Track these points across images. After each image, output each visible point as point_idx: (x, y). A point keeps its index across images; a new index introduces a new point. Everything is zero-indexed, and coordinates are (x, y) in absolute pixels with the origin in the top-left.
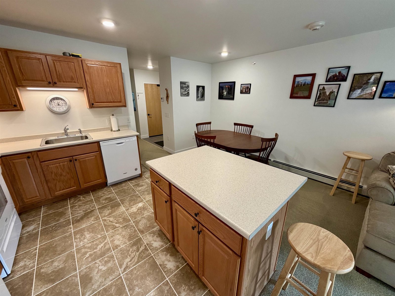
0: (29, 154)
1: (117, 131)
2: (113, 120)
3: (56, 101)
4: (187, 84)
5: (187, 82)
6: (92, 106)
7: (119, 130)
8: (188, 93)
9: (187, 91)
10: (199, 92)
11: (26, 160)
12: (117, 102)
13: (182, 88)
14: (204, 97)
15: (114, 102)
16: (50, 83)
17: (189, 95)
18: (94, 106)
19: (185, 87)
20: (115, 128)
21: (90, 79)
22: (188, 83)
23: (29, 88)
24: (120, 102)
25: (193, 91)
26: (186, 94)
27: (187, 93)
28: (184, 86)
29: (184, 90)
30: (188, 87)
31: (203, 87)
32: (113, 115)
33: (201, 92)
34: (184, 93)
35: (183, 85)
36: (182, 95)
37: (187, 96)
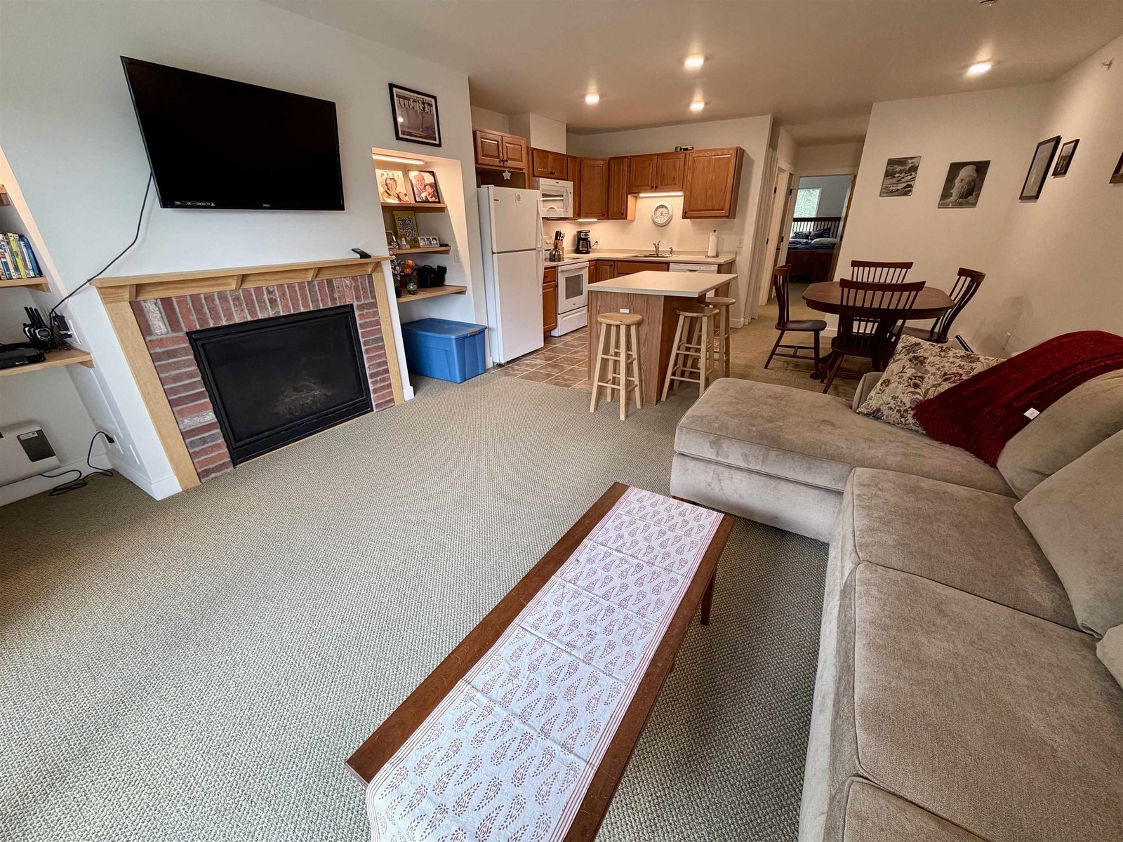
0: (612, 263)
1: (713, 257)
2: (712, 238)
3: (661, 210)
4: (912, 163)
5: (911, 158)
6: (685, 216)
7: (717, 256)
8: (910, 186)
9: (907, 182)
10: (957, 181)
11: (608, 267)
12: (718, 210)
13: (889, 174)
14: (978, 196)
15: (713, 210)
16: (652, 187)
17: (910, 191)
18: (687, 215)
19: (901, 172)
20: (711, 252)
21: (692, 179)
22: (914, 160)
23: (641, 195)
24: (723, 210)
25: (930, 180)
26: (898, 190)
27: (904, 188)
28: (898, 168)
29: (894, 181)
30: (914, 169)
31: (981, 168)
32: (715, 231)
33: (966, 180)
34: (893, 188)
35: (896, 166)
36: (887, 192)
37: (899, 196)
